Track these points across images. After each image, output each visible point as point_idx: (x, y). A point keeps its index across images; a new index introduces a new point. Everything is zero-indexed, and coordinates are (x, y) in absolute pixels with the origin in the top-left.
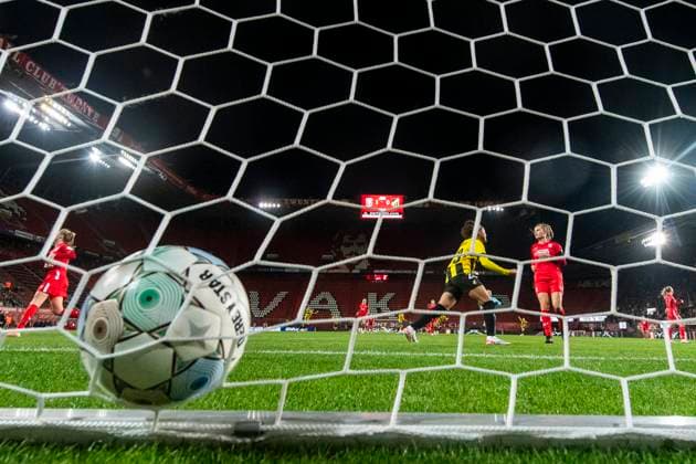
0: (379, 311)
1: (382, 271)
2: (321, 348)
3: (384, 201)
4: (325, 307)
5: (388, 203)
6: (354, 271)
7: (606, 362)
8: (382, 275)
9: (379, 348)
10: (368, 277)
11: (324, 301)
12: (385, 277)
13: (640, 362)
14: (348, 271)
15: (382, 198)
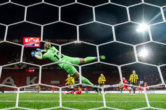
0: (31, 84)
1: (32, 68)
2: (7, 100)
3: (33, 40)
4: (9, 83)
5: (34, 40)
6: (21, 68)
7: (123, 103)
8: (32, 69)
9: (32, 99)
10: (27, 71)
11: (9, 81)
12: (33, 70)
13: (137, 103)
14: (18, 68)
15: (32, 39)
